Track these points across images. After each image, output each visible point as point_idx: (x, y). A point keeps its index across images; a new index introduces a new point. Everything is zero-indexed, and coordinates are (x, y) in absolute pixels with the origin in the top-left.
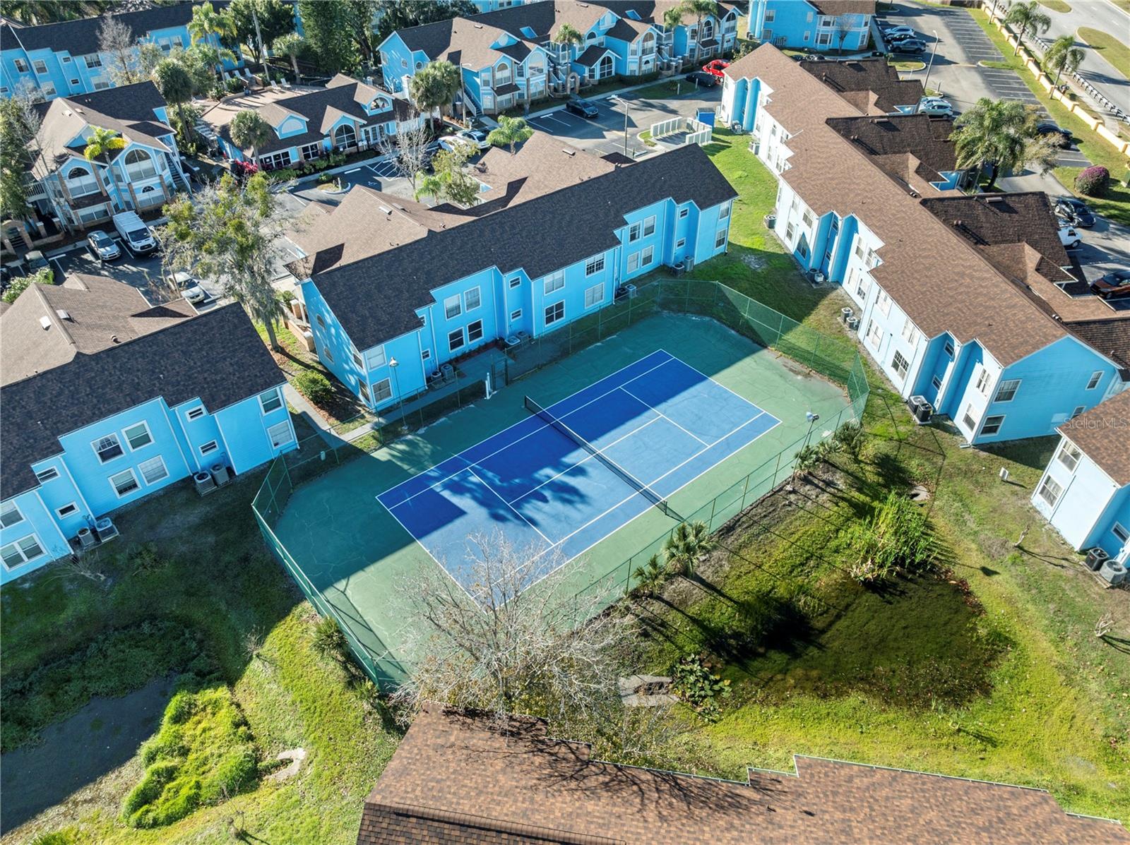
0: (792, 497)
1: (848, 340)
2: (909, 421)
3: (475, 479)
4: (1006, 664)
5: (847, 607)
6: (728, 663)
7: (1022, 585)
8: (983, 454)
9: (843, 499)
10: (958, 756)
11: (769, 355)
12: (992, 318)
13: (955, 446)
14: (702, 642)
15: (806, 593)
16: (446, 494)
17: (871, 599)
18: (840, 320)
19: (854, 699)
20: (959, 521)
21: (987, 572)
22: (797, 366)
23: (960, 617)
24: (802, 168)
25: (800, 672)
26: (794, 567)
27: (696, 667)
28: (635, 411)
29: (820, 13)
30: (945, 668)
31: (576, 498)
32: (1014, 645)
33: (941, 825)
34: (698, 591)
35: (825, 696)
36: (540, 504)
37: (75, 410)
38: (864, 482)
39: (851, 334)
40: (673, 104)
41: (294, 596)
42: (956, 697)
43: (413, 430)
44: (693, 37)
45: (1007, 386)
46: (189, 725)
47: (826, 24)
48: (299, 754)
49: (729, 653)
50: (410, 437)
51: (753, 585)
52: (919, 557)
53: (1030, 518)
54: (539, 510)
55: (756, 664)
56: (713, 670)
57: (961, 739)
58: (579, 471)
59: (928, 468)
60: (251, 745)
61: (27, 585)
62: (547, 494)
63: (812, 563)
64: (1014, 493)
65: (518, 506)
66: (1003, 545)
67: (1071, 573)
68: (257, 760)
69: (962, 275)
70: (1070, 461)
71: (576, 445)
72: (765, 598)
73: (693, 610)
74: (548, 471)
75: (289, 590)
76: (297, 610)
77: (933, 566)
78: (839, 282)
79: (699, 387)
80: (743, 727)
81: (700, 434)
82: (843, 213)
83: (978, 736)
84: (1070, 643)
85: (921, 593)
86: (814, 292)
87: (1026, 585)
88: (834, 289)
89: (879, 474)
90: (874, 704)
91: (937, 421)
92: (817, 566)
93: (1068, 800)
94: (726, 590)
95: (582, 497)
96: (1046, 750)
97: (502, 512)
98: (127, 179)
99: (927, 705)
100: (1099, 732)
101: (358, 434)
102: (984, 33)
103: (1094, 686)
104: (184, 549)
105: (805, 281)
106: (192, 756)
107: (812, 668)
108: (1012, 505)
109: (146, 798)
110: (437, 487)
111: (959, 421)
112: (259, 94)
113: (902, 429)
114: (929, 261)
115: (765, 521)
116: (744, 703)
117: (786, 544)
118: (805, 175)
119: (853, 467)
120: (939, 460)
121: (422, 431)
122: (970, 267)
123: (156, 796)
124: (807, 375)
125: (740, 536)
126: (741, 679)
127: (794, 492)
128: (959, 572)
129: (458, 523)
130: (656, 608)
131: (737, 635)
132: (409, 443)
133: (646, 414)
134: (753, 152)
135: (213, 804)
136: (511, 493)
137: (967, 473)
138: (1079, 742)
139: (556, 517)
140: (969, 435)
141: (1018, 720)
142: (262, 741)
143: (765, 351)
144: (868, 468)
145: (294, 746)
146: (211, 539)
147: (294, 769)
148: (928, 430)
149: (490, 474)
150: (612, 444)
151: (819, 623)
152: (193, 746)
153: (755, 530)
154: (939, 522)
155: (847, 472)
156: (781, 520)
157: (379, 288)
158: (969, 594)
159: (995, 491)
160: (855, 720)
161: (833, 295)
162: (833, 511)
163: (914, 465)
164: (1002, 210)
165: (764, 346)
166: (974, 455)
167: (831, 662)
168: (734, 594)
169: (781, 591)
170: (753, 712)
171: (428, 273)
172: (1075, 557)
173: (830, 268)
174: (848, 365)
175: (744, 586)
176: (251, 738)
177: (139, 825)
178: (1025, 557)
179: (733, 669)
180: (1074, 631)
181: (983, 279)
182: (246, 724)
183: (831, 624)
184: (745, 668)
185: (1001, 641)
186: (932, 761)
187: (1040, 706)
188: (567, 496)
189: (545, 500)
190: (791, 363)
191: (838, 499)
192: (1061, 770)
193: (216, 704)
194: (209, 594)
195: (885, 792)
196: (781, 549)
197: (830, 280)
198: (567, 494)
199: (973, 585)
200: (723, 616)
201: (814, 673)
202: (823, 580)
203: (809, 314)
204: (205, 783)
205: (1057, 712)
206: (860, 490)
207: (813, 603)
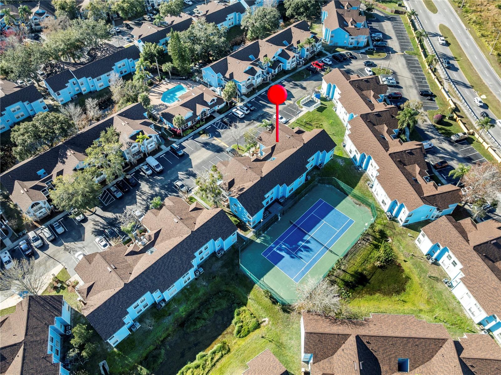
0: (360, 245)
1: (370, 192)
2: (386, 219)
3: (284, 246)
4: (408, 284)
5: (375, 272)
6: (350, 289)
7: (412, 264)
8: (405, 228)
9: (372, 244)
10: (399, 306)
11: (349, 198)
12: (407, 197)
13: (398, 226)
14: (344, 285)
15: (365, 270)
16: (278, 251)
17: (380, 270)
18: (367, 184)
19: (377, 295)
20: (399, 248)
21: (405, 261)
22: (357, 202)
23: (399, 273)
24: (354, 134)
25: (365, 290)
26: (362, 264)
27: (344, 291)
28: (318, 221)
29: (350, 35)
30: (396, 286)
31: (309, 250)
32: (410, 279)
33: (396, 324)
34: (342, 272)
35: (371, 295)
36: (301, 252)
37: (195, 246)
38: (376, 238)
39: (370, 189)
40: (304, 84)
41: (253, 284)
42: (398, 292)
43: (264, 233)
44: (307, 51)
45: (410, 214)
46: (240, 316)
47: (352, 39)
48: (267, 319)
49: (350, 287)
50: (263, 235)
51: (353, 269)
52: (390, 259)
53: (415, 247)
54: (301, 254)
55: (356, 289)
56: (347, 291)
57: (399, 302)
58: (308, 242)
59: (391, 233)
60: (256, 318)
61: (188, 287)
62: (302, 249)
63: (366, 262)
64: (412, 240)
65: (296, 253)
66: (409, 254)
67: (423, 261)
68: (258, 322)
69: (400, 182)
70: (423, 236)
71: (306, 234)
72: (356, 272)
73: (341, 277)
74: (300, 242)
75: (250, 282)
76: (255, 287)
77: (393, 260)
78: (366, 169)
79: (333, 212)
80: (355, 303)
81: (335, 227)
82: (367, 154)
83: (403, 301)
84: (422, 278)
85: (390, 268)
86: (359, 174)
87: (413, 265)
88: (365, 172)
89: (379, 235)
90: (381, 296)
91: (393, 219)
92: (367, 263)
93: (419, 313)
94: (348, 271)
95: (311, 250)
96: (416, 302)
97: (293, 256)
98: (146, 145)
99: (392, 294)
100: (427, 298)
101: (250, 235)
102: (407, 32)
103: (426, 288)
104: (221, 273)
105: (356, 169)
106: (244, 322)
107: (368, 288)
108: (411, 243)
109: (239, 332)
110: (275, 249)
111: (398, 219)
112: (159, 86)
113: (385, 221)
114: (391, 176)
115: (354, 252)
116: (355, 298)
117: (360, 258)
118: (355, 137)
119: (373, 234)
120: (394, 230)
121: (266, 232)
122: (402, 180)
123: (241, 331)
124: (360, 205)
125: (349, 257)
126: (353, 293)
127: (360, 243)
128: (399, 261)
129: (283, 259)
130: (333, 278)
131: (351, 282)
132: (263, 236)
133: (321, 222)
134: (334, 110)
135: (253, 331)
136: (294, 250)
137: (401, 234)
138: (422, 300)
139: (306, 256)
140: (401, 224)
141: (411, 296)
142: (258, 317)
143: (348, 197)
144: (377, 233)
145: (265, 318)
146: (226, 270)
147: (267, 322)
148: (391, 222)
149: (287, 245)
150: (314, 233)
151: (369, 277)
152: (244, 320)
153: (352, 255)
154: (394, 248)
155: (372, 235)
156: (358, 251)
157: (252, 197)
158: (401, 267)
159: (407, 239)
160: (378, 300)
161: (364, 175)
162: (370, 247)
163: (388, 232)
164: (410, 155)
165: (348, 195)
166: (403, 229)
167: (372, 287)
168: (349, 272)
169: (360, 270)
170: (357, 300)
171: (263, 190)
172: (424, 257)
173: (363, 166)
174: (370, 201)
175: (351, 270)
176: (255, 317)
177: (240, 337)
178: (414, 257)
179: (351, 290)
180: (423, 275)
181: (405, 184)
182: (252, 314)
183: (371, 277)
184: (354, 290)
185: (408, 278)
186: (394, 307)
187: (415, 293)
188: (307, 250)
189: (302, 251)
190: (355, 201)
191: (370, 244)
192: (419, 306)
193: (244, 310)
194: (231, 284)
195: (387, 319)
196: (359, 259)
197: (363, 169)
198: (307, 249)
199: (402, 265)
200: (348, 278)
201: (369, 290)
202: (369, 266)
203: (358, 182)
204: (250, 327)
205: (419, 294)
206: (375, 241)
207: (367, 272)
